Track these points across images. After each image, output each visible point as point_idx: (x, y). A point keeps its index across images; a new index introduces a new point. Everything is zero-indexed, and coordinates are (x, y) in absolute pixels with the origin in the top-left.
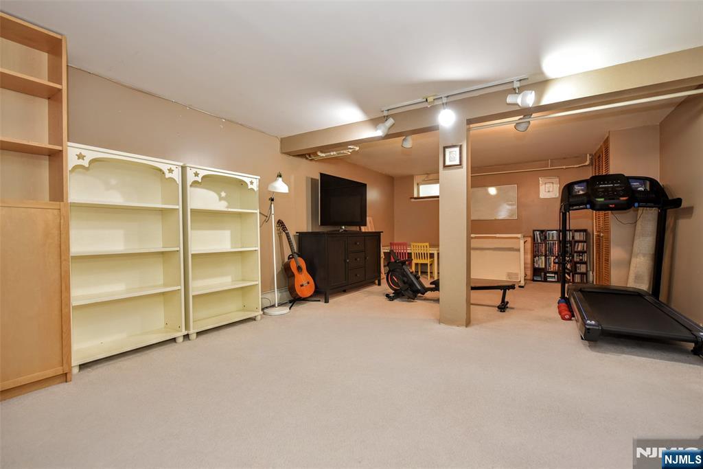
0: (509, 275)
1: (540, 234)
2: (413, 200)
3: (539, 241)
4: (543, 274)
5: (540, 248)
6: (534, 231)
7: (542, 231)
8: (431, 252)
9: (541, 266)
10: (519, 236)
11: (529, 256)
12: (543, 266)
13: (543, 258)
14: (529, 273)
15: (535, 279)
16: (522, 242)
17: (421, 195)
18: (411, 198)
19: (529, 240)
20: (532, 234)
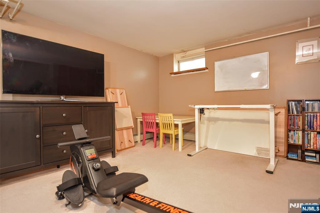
0: (259, 150)
1: (295, 105)
2: (173, 75)
3: (295, 113)
4: (300, 151)
5: (296, 121)
6: (289, 101)
7: (299, 101)
8: (176, 123)
9: (297, 143)
10: (268, 106)
11: (282, 131)
12: (300, 143)
13: (300, 133)
14: (283, 149)
15: (289, 157)
16: (272, 115)
17: (181, 70)
18: (171, 74)
19: (283, 111)
20: (286, 105)
